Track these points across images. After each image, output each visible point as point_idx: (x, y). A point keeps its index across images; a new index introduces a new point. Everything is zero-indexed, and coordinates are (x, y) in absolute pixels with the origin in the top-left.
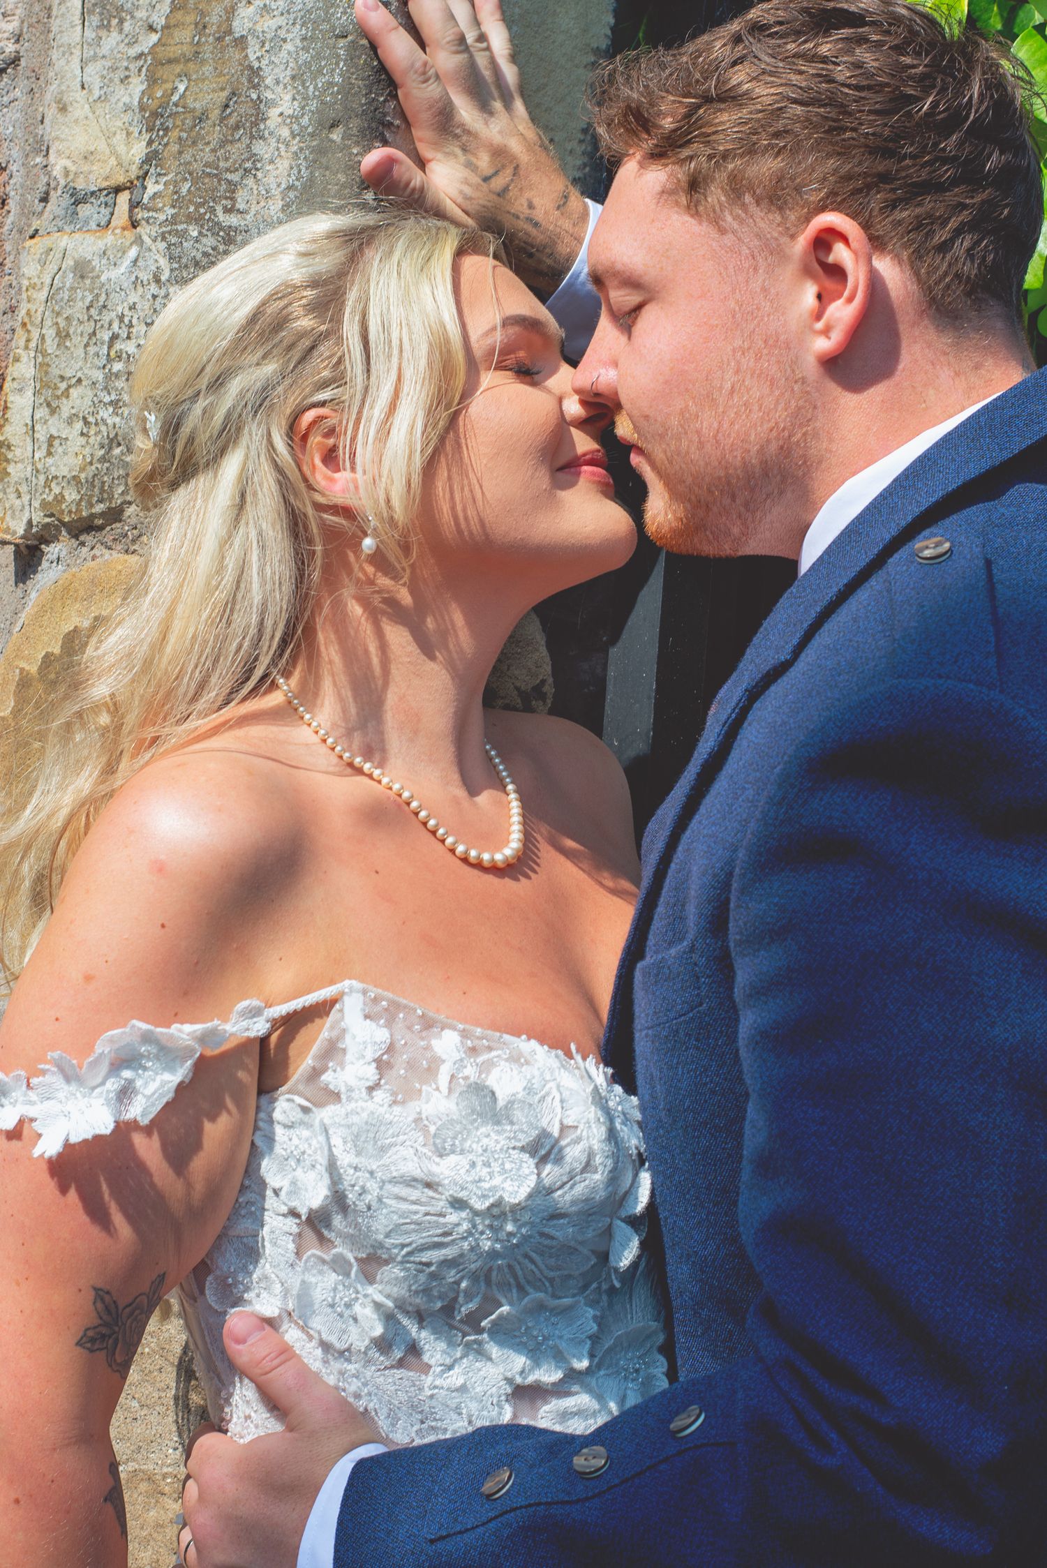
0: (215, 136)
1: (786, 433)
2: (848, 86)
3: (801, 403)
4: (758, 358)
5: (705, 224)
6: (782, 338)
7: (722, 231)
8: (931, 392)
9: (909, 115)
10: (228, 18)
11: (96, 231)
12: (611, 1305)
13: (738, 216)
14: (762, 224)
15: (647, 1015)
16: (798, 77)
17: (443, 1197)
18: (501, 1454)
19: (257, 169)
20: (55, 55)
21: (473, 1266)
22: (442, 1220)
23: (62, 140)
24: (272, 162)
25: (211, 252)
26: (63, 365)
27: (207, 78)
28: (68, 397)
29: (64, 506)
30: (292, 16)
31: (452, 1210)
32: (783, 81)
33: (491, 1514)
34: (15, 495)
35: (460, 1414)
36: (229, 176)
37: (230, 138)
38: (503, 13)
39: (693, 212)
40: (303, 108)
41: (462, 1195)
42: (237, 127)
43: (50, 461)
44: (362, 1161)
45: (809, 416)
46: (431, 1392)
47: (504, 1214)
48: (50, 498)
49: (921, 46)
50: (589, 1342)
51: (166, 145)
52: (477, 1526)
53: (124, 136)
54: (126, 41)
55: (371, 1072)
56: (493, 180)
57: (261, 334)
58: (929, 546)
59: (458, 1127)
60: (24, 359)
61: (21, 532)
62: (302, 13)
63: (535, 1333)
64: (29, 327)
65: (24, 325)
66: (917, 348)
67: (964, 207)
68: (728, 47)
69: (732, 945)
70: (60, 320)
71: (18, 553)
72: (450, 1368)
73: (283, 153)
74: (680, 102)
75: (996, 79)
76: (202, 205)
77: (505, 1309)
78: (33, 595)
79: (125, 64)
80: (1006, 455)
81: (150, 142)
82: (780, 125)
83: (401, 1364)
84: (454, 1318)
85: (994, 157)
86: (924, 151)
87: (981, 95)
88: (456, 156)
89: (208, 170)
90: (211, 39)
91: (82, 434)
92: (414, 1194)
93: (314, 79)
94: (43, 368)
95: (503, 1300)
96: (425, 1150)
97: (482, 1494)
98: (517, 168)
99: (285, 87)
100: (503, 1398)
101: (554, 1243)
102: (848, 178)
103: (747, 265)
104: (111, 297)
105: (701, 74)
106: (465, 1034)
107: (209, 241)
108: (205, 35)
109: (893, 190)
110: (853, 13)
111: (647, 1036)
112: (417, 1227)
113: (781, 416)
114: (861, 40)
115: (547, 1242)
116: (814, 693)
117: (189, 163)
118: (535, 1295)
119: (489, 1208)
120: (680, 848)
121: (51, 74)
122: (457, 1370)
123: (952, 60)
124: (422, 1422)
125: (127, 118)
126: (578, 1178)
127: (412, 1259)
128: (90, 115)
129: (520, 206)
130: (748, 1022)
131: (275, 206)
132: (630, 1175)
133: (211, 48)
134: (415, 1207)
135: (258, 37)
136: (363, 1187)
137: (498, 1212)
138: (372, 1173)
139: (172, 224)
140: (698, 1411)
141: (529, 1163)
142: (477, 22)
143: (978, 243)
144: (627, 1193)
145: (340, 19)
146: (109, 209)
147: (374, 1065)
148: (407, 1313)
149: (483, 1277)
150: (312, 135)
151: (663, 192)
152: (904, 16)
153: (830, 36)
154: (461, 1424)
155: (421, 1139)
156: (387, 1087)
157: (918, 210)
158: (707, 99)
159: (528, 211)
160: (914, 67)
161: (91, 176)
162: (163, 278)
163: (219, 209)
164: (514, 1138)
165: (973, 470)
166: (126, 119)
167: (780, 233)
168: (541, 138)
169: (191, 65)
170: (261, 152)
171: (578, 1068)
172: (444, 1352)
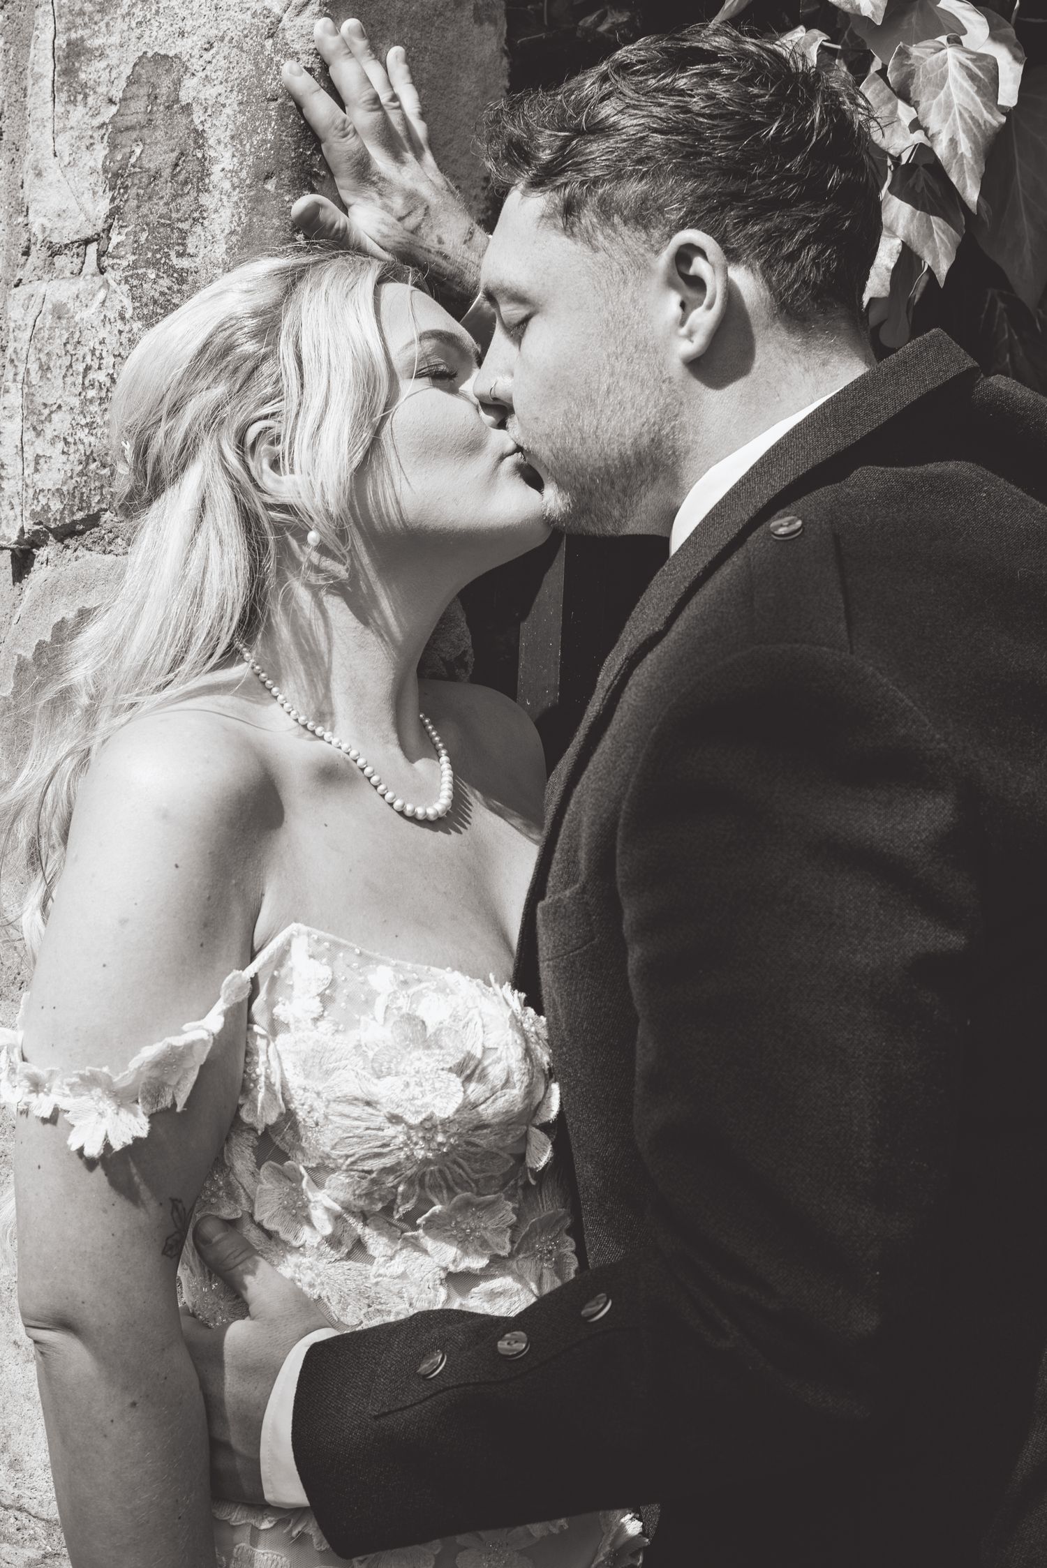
0: (167, 191)
1: (656, 428)
2: (703, 115)
3: (668, 400)
4: (630, 361)
5: (580, 243)
6: (650, 343)
7: (595, 249)
8: (784, 386)
9: (757, 139)
10: (176, 89)
11: (70, 278)
12: (525, 1197)
13: (609, 236)
14: (630, 242)
15: (548, 948)
16: (659, 109)
17: (382, 1113)
18: (435, 1338)
19: (204, 218)
20: (31, 128)
21: (409, 1173)
22: (380, 1133)
23: (39, 201)
24: (216, 211)
25: (167, 291)
26: (46, 394)
27: (159, 142)
28: (50, 421)
29: (50, 515)
30: (230, 84)
31: (390, 1125)
32: (645, 113)
33: (427, 1393)
34: (9, 507)
35: (402, 1297)
36: (180, 225)
37: (180, 192)
38: (413, 77)
39: (569, 233)
40: (241, 163)
41: (398, 1111)
42: (186, 183)
43: (37, 476)
44: (309, 1083)
45: (676, 411)
46: (375, 1280)
47: (435, 1126)
48: (38, 509)
49: (767, 77)
50: (509, 1231)
51: (126, 201)
52: (415, 1404)
53: (91, 195)
54: (90, 113)
55: (316, 1006)
56: (407, 220)
57: (210, 362)
58: (783, 525)
59: (393, 1053)
60: (13, 390)
61: (15, 538)
62: (238, 81)
63: (464, 1227)
64: (16, 363)
65: (12, 361)
66: (770, 347)
67: (810, 220)
68: (596, 85)
69: (619, 887)
70: (42, 355)
71: (14, 557)
72: (392, 1258)
73: (225, 204)
74: (556, 136)
75: (835, 105)
76: (158, 251)
77: (438, 1208)
78: (28, 592)
79: (90, 133)
80: (849, 441)
81: (113, 199)
82: (642, 152)
83: (349, 1256)
84: (393, 1217)
85: (835, 175)
86: (771, 171)
87: (822, 119)
88: (373, 200)
89: (163, 221)
90: (162, 108)
91: (63, 453)
92: (357, 1111)
93: (251, 137)
94: (29, 397)
95: (435, 1200)
96: (364, 1073)
97: (419, 1375)
98: (427, 208)
99: (226, 146)
100: (438, 1282)
101: (479, 1150)
102: (704, 197)
103: (618, 279)
104: (84, 333)
105: (573, 109)
106: (397, 968)
107: (165, 282)
108: (156, 105)
109: (745, 207)
110: (707, 50)
111: (548, 966)
112: (359, 1140)
113: (651, 413)
114: (714, 74)
115: (473, 1149)
116: (684, 660)
117: (146, 216)
118: (463, 1195)
119: (421, 1123)
120: (572, 801)
121: (28, 145)
122: (398, 1259)
123: (795, 90)
124: (369, 1306)
125: (93, 179)
126: (498, 1094)
127: (355, 1168)
128: (62, 178)
129: (430, 241)
130: (635, 956)
131: (220, 250)
132: (542, 1088)
133: (162, 115)
134: (356, 1123)
135: (201, 104)
136: (311, 1106)
137: (429, 1126)
138: (318, 1094)
139: (133, 269)
140: (605, 1299)
141: (456, 1081)
142: (390, 85)
143: (823, 252)
144: (540, 1104)
145: (271, 86)
146: (81, 259)
147: (318, 999)
148: (353, 1214)
149: (418, 1181)
150: (250, 186)
151: (543, 216)
152: (752, 52)
153: (686, 71)
154: (403, 1306)
155: (361, 1063)
156: (330, 1018)
157: (767, 225)
158: (578, 132)
159: (438, 246)
160: (763, 96)
161: (64, 231)
162: (128, 316)
163: (173, 254)
164: (442, 1060)
165: (819, 456)
166: (92, 181)
167: (645, 249)
168: (447, 184)
169: (145, 131)
170: (207, 204)
171: (495, 995)
172: (386, 1245)
